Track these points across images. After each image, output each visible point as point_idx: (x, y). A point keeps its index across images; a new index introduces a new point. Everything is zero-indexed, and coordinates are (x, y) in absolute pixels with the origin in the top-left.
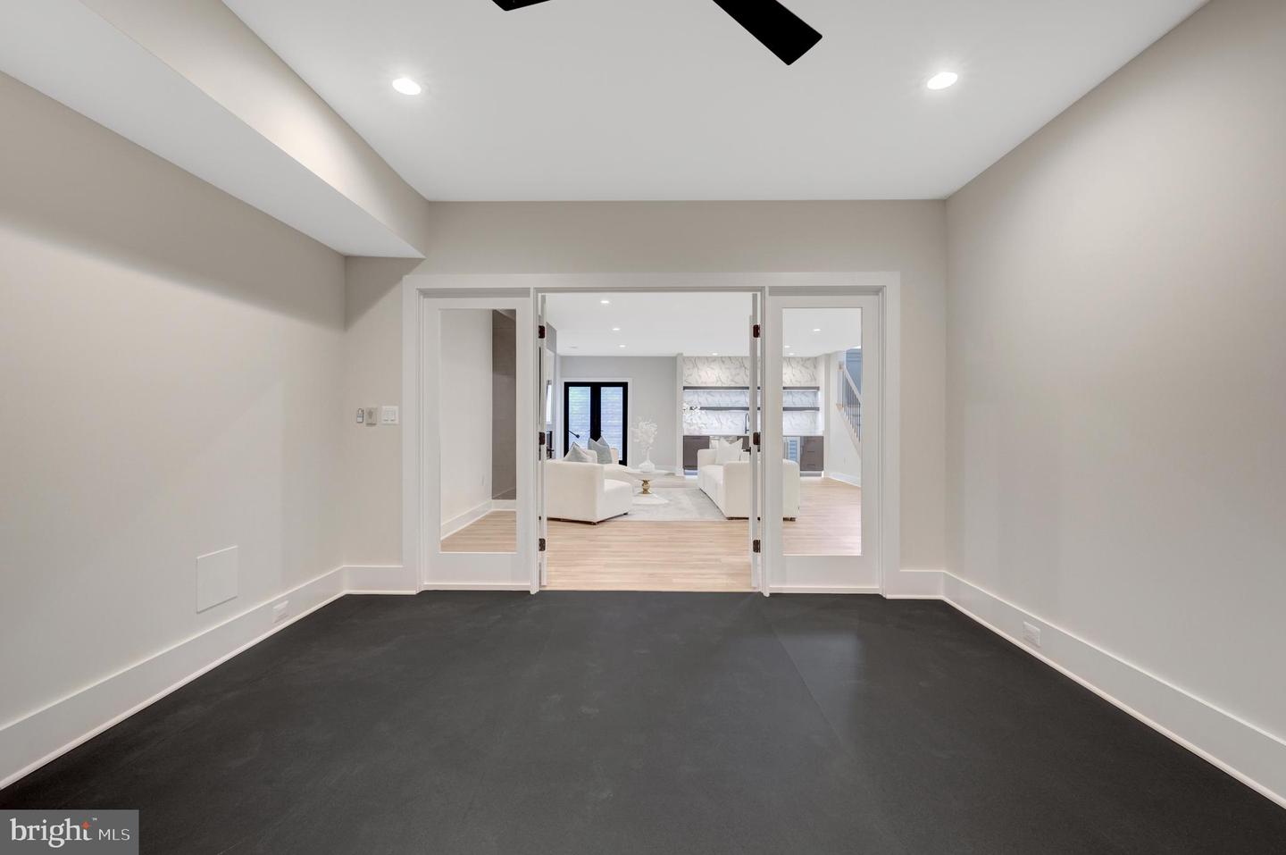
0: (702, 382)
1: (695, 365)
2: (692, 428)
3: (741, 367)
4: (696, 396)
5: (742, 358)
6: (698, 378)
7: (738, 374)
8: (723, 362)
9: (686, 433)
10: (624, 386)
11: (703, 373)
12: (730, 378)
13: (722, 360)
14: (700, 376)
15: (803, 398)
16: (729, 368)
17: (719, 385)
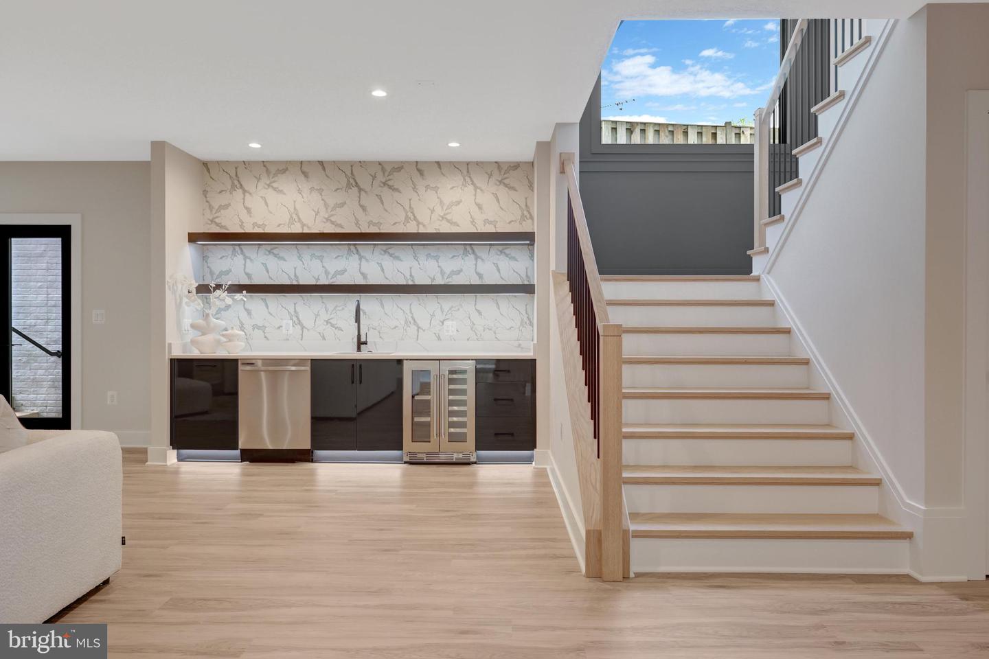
0: (255, 224)
1: (237, 184)
2: (209, 338)
3: (349, 185)
4: (239, 259)
5: (352, 164)
6: (244, 215)
7: (343, 205)
8: (305, 174)
9: (178, 353)
10: (63, 232)
11: (254, 202)
12: (323, 214)
13: (304, 169)
14: (248, 210)
15: (504, 263)
16: (320, 191)
17: (296, 229)
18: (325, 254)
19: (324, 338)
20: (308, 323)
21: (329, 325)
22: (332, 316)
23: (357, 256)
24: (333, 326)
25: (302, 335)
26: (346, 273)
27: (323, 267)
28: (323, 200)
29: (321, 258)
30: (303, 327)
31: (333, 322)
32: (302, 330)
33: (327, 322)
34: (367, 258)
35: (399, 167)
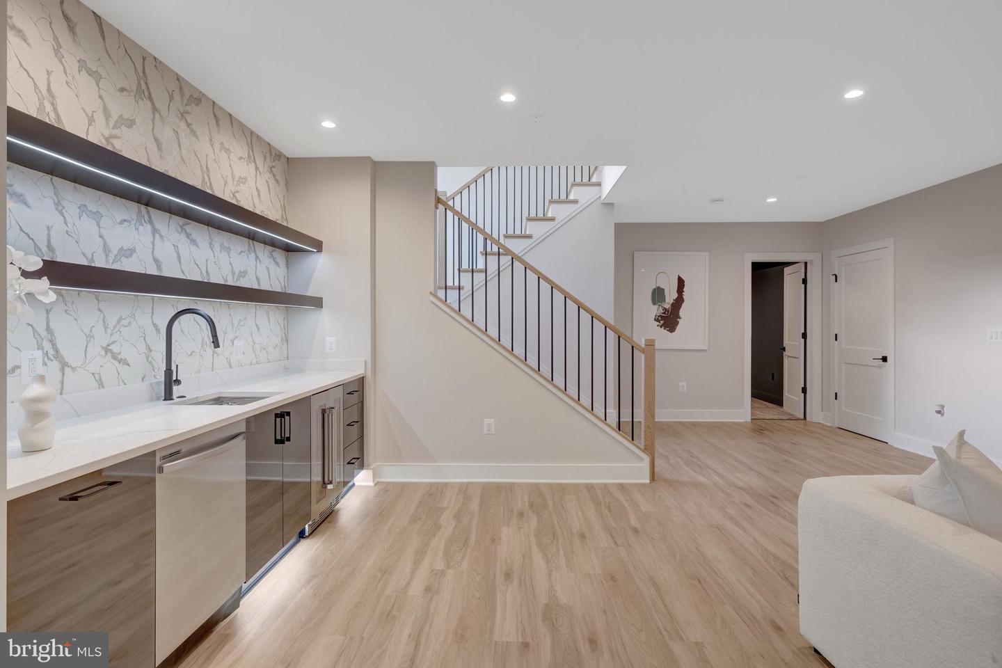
3: (140, 92)
7: (131, 123)
15: (272, 268)
16: (97, 77)
18: (103, 211)
19: (101, 385)
20: (72, 355)
21: (110, 355)
22: (113, 338)
23: (149, 227)
24: (115, 357)
25: (62, 383)
26: (135, 254)
27: (101, 236)
28: (100, 97)
29: (97, 217)
30: (64, 365)
31: (115, 348)
32: (62, 371)
33: (107, 350)
34: (163, 234)
35: (197, 98)
